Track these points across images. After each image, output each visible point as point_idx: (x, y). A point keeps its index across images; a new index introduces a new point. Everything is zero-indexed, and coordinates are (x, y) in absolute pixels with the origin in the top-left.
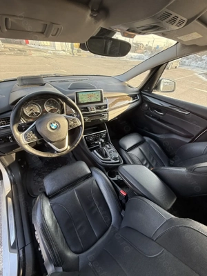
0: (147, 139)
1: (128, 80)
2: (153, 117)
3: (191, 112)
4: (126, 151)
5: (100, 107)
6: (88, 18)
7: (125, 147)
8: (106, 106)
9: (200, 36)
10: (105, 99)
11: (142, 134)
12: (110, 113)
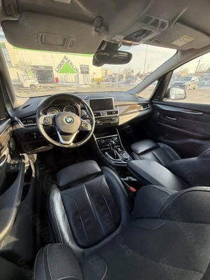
0: (161, 145)
1: (138, 93)
2: (166, 123)
3: (204, 113)
4: (138, 154)
5: (111, 113)
6: (94, 32)
7: (137, 151)
8: (117, 112)
9: (193, 39)
10: (116, 106)
11: (155, 140)
12: (121, 118)
